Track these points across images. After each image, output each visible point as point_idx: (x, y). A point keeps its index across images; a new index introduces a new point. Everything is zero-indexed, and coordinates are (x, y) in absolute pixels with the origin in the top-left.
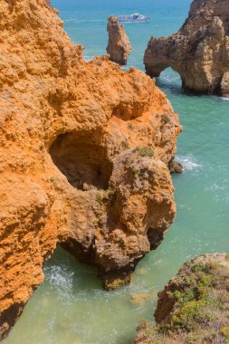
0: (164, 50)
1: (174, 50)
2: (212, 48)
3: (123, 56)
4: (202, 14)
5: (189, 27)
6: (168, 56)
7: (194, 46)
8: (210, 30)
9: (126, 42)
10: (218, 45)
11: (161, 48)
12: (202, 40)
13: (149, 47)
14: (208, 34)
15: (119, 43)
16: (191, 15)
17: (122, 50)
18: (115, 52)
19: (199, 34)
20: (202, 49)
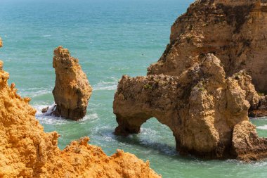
0: (144, 95)
1: (159, 95)
2: (211, 93)
3: (79, 102)
4: (188, 40)
5: (173, 57)
6: (150, 103)
7: (186, 90)
8: (205, 70)
9: (83, 82)
10: (219, 89)
11: (139, 93)
12: (196, 82)
13: (120, 90)
14: (203, 74)
15: (73, 84)
16: (174, 41)
17: (78, 93)
18: (68, 97)
19: (190, 74)
20: (198, 94)
